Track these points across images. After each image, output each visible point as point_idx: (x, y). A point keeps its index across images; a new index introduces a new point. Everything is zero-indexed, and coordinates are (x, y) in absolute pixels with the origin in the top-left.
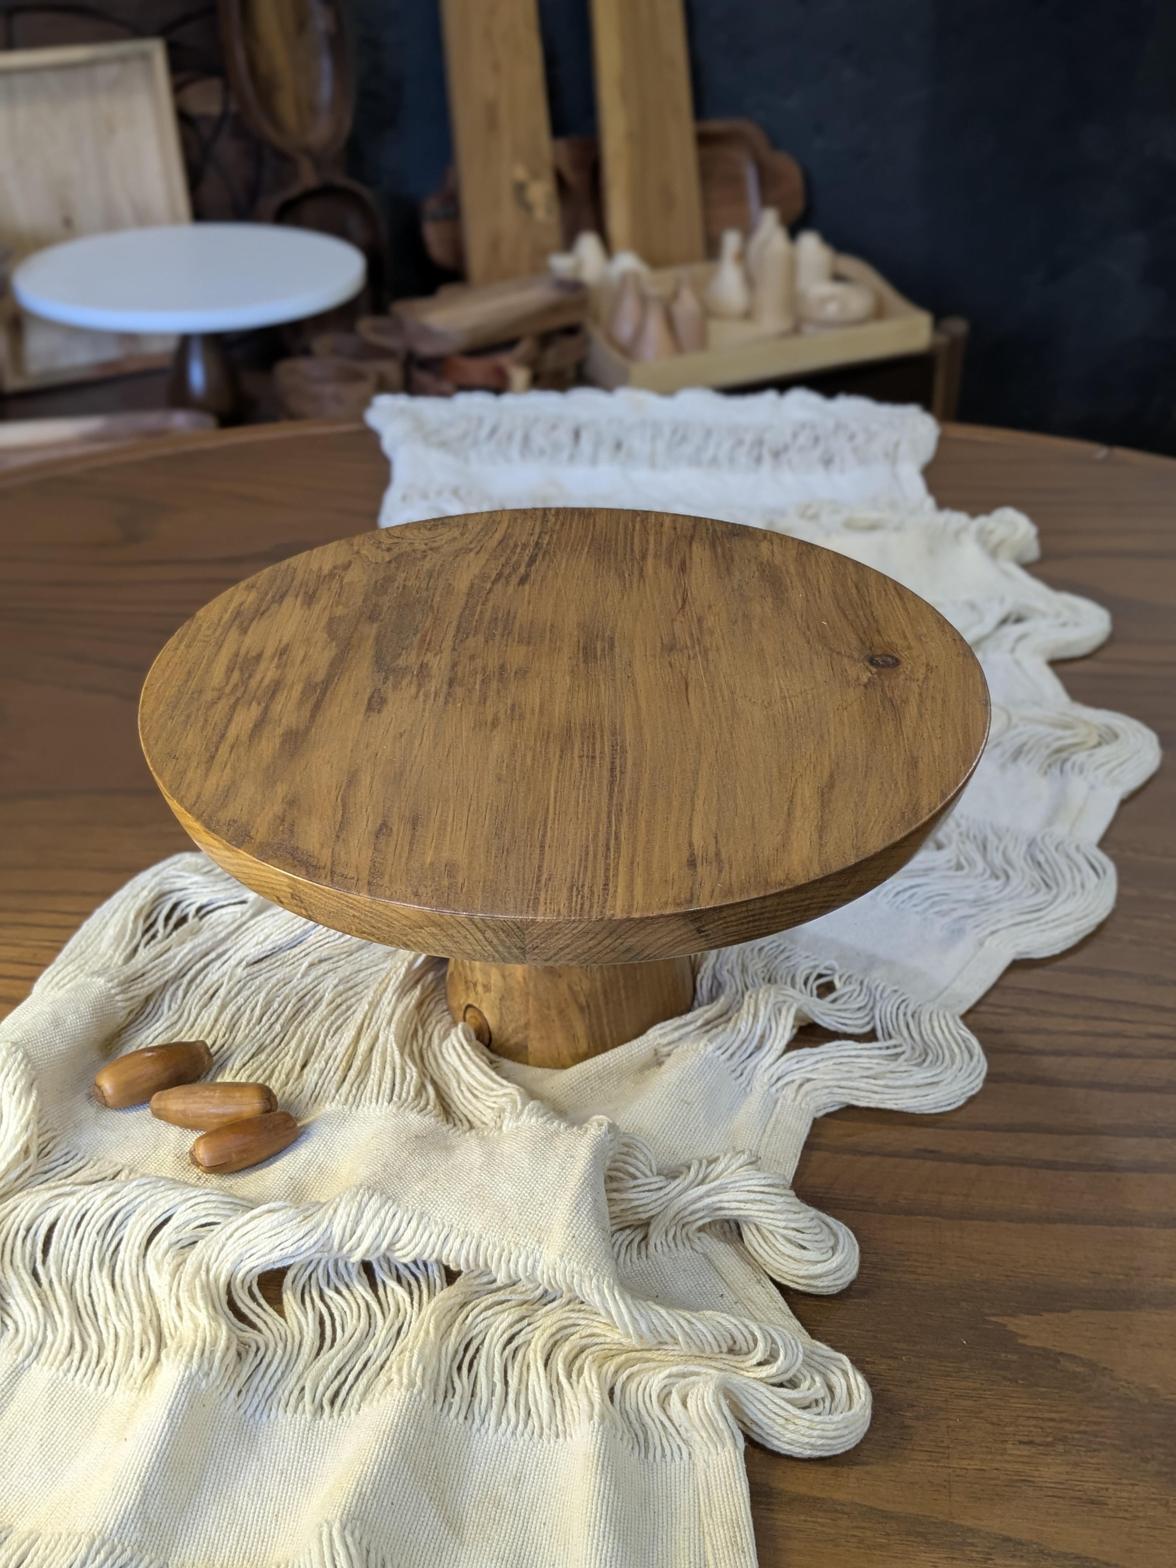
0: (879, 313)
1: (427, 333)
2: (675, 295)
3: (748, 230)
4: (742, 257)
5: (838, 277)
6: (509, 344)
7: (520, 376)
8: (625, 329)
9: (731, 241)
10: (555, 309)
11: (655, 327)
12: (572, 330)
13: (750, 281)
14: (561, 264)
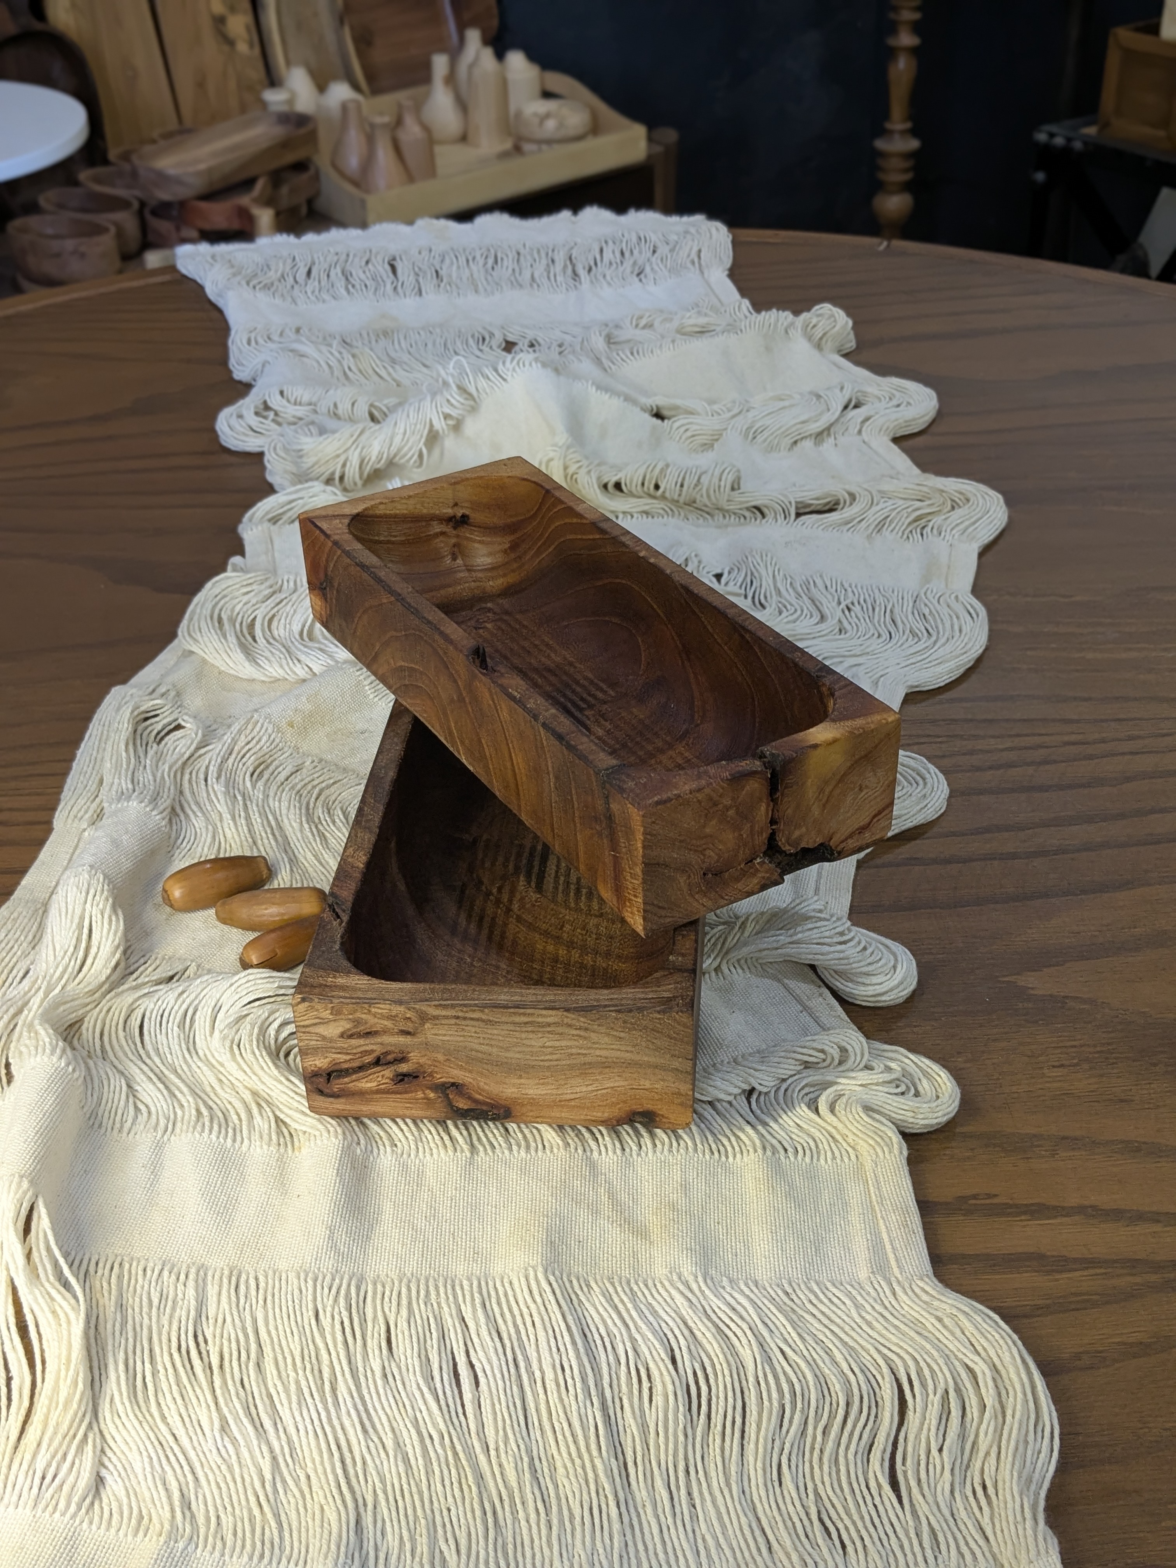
0: (595, 128)
1: (162, 178)
2: (399, 122)
3: (455, 53)
4: (451, 79)
5: (547, 95)
6: (248, 184)
7: (265, 217)
8: (353, 161)
9: (440, 63)
10: (285, 145)
11: (384, 155)
12: (301, 166)
13: (462, 105)
14: (274, 97)
